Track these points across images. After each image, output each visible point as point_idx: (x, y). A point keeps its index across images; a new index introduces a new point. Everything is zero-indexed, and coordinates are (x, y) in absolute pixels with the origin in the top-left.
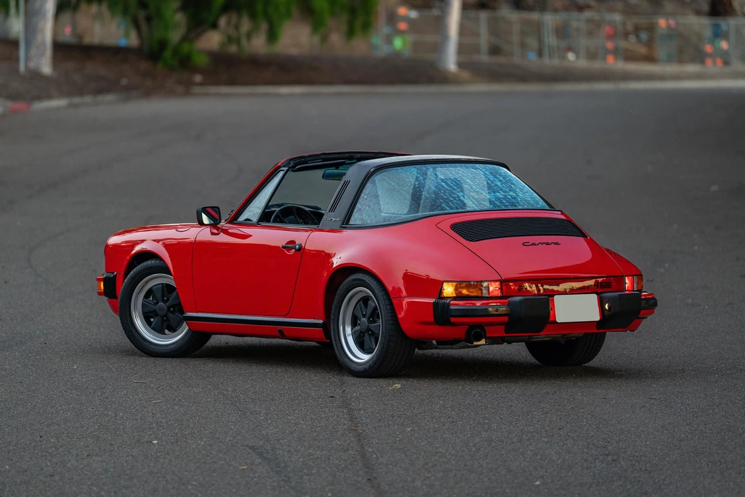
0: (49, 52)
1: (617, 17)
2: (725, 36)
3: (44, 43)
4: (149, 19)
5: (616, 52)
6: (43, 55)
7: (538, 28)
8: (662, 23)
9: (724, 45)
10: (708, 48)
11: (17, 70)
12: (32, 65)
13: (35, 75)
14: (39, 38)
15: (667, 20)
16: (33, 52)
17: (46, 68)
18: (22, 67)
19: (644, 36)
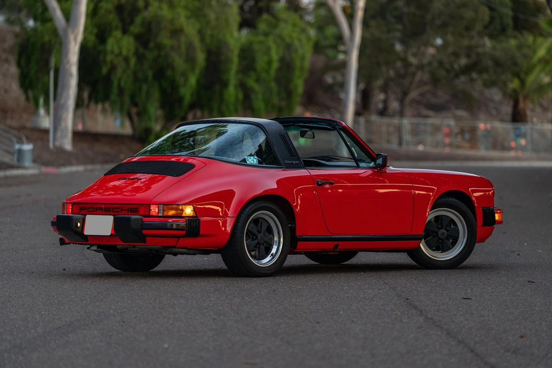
0: (70, 135)
1: (452, 123)
2: (524, 136)
3: (66, 127)
4: (139, 114)
5: (451, 145)
6: (65, 136)
7: (399, 129)
8: (482, 126)
9: (523, 142)
10: (513, 144)
11: (48, 147)
12: (58, 144)
13: (60, 151)
14: (63, 124)
15: (485, 124)
16: (59, 134)
17: (68, 145)
18: (51, 145)
19: (467, 136)
